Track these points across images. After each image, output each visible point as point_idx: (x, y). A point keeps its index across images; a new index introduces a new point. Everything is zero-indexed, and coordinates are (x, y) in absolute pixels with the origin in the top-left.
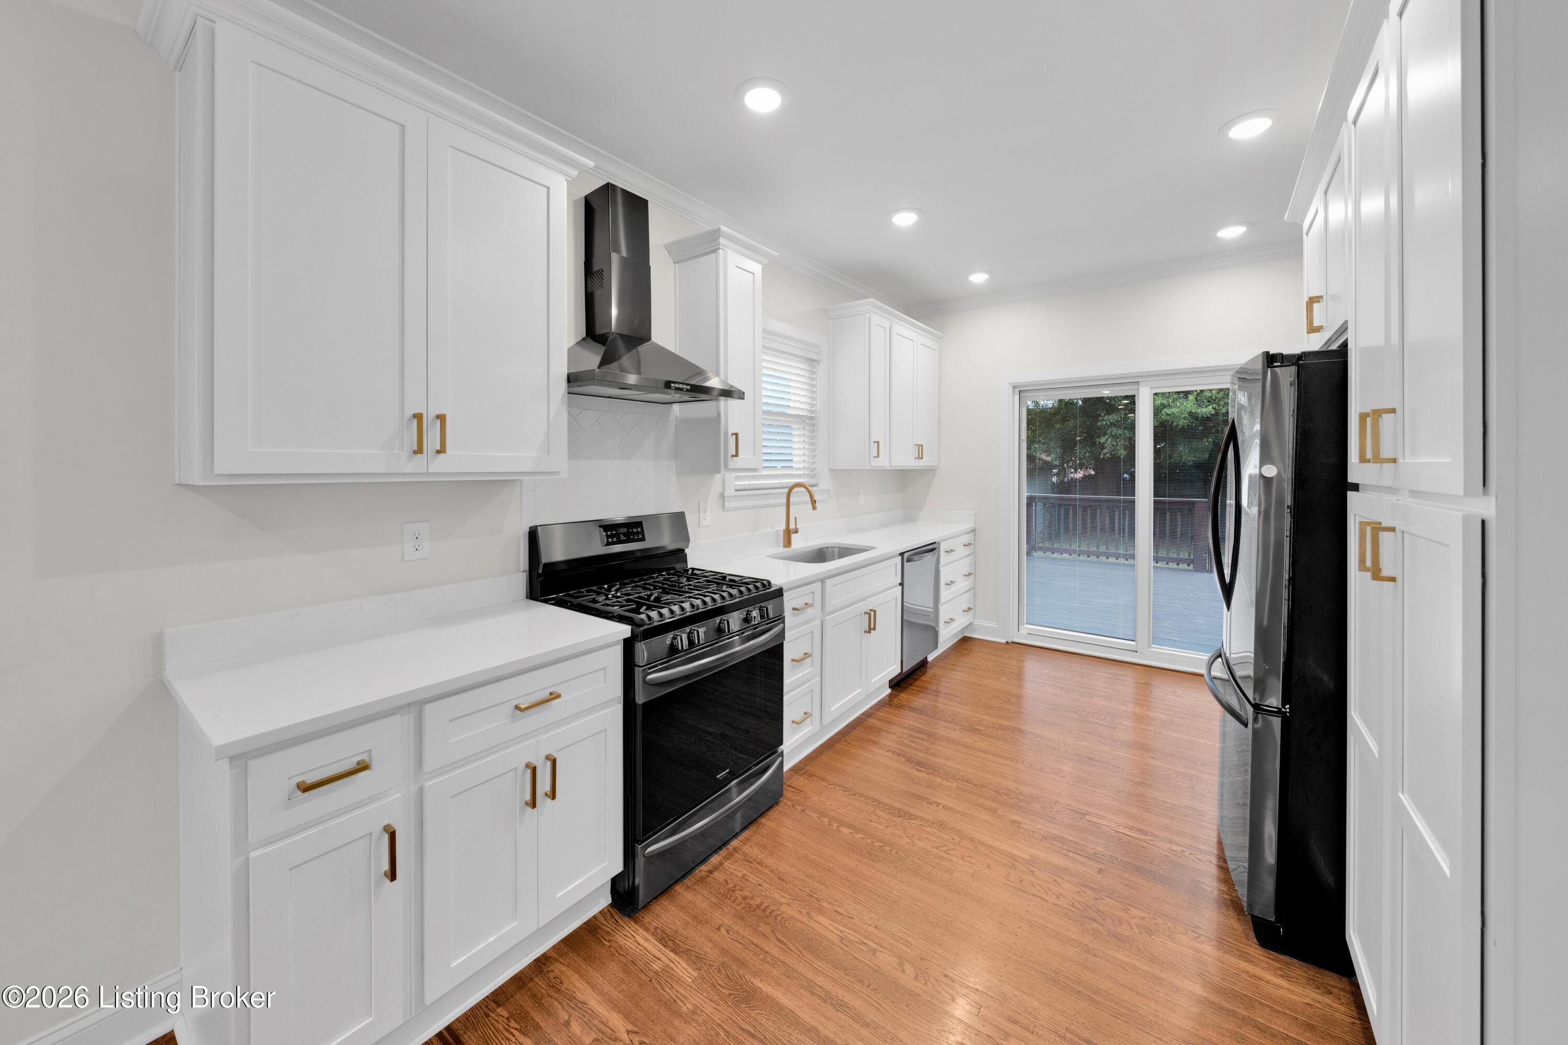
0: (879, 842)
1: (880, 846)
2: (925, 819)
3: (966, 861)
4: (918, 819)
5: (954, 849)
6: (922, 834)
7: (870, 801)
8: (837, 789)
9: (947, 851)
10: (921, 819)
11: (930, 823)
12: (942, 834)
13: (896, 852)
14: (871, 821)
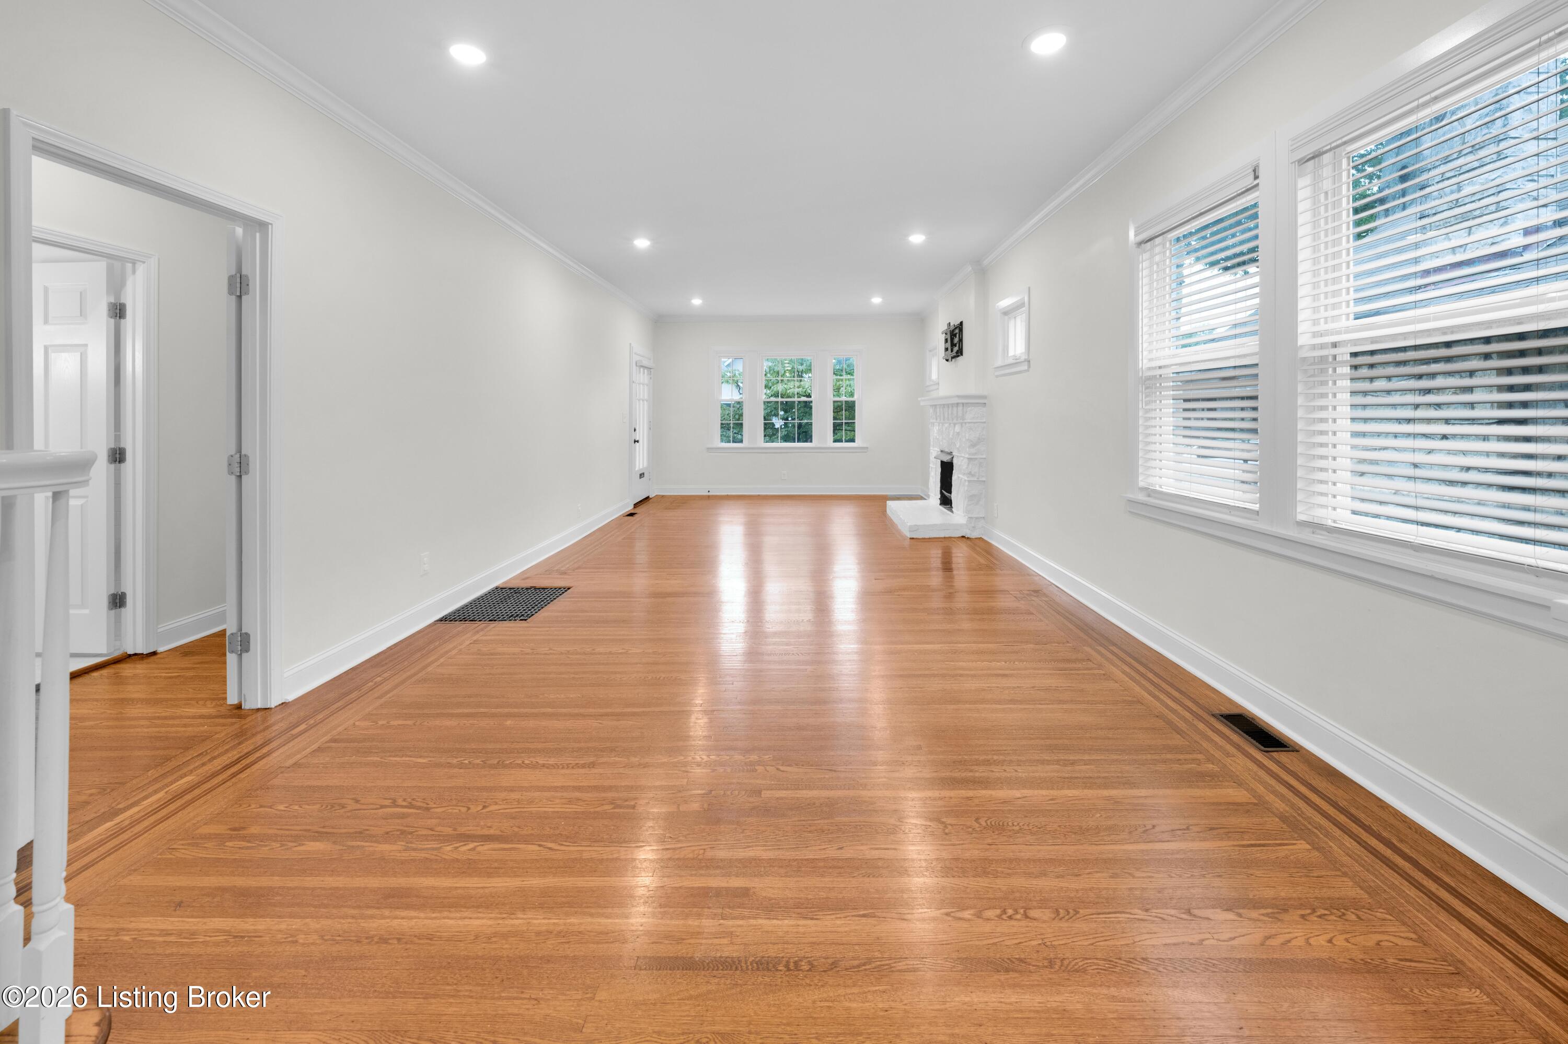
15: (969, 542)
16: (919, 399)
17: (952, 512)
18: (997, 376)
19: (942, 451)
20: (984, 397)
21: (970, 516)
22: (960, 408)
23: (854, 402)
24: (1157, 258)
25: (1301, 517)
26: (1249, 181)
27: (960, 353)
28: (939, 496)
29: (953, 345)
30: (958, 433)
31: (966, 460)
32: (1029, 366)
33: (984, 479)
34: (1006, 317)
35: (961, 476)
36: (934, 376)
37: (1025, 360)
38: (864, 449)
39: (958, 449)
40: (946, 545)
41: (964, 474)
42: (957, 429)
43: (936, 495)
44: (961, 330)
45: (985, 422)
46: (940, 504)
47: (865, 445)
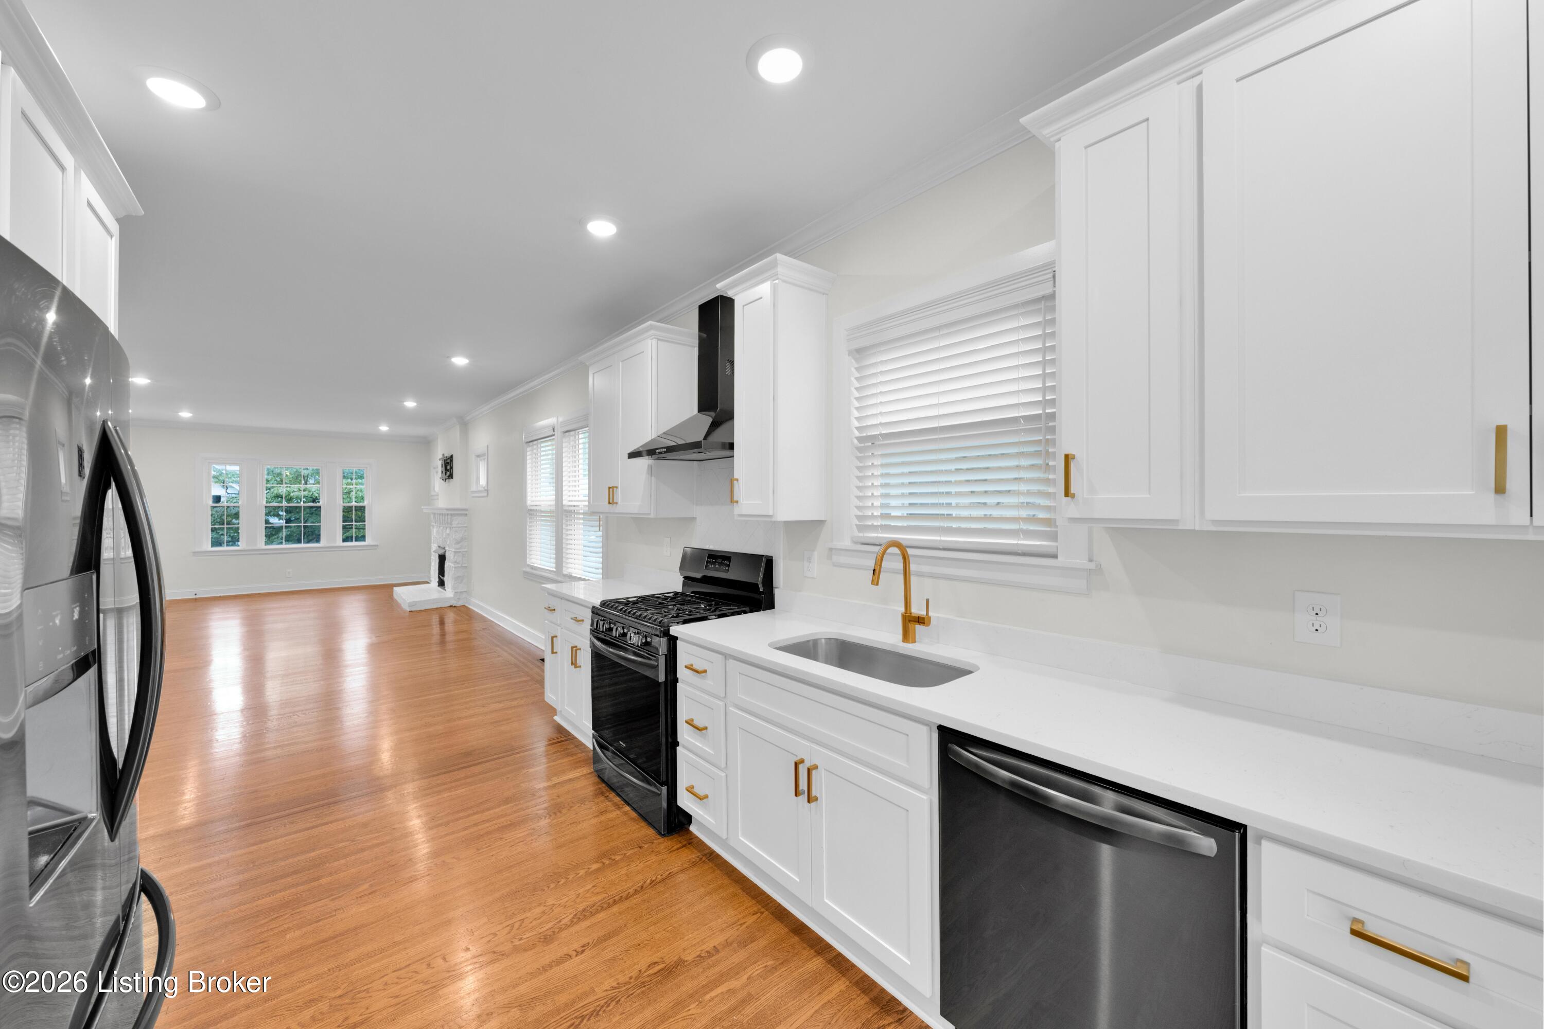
0: (565, 883)
1: (559, 882)
2: (565, 929)
3: (489, 935)
4: (569, 923)
5: (509, 933)
6: (548, 917)
7: (624, 895)
8: (659, 877)
9: (513, 927)
10: (567, 926)
11: (557, 930)
12: (535, 933)
13: (544, 890)
14: (594, 886)
15: (455, 609)
16: (422, 507)
17: (445, 590)
18: (473, 497)
19: (439, 547)
20: (466, 510)
21: (456, 591)
22: (449, 517)
23: (364, 507)
24: (535, 451)
25: (565, 573)
26: (551, 433)
27: (451, 476)
28: (437, 580)
29: (446, 470)
30: (448, 534)
31: (453, 554)
32: (488, 494)
33: (466, 565)
34: (478, 459)
35: (450, 564)
36: (437, 489)
37: (485, 490)
38: (374, 547)
39: (448, 545)
40: (440, 613)
41: (452, 563)
42: (448, 531)
43: (435, 579)
44: (452, 461)
45: (466, 527)
46: (439, 586)
47: (375, 543)
